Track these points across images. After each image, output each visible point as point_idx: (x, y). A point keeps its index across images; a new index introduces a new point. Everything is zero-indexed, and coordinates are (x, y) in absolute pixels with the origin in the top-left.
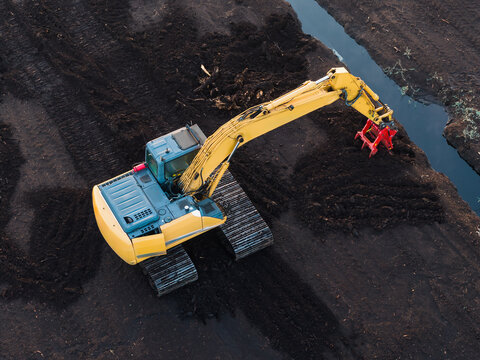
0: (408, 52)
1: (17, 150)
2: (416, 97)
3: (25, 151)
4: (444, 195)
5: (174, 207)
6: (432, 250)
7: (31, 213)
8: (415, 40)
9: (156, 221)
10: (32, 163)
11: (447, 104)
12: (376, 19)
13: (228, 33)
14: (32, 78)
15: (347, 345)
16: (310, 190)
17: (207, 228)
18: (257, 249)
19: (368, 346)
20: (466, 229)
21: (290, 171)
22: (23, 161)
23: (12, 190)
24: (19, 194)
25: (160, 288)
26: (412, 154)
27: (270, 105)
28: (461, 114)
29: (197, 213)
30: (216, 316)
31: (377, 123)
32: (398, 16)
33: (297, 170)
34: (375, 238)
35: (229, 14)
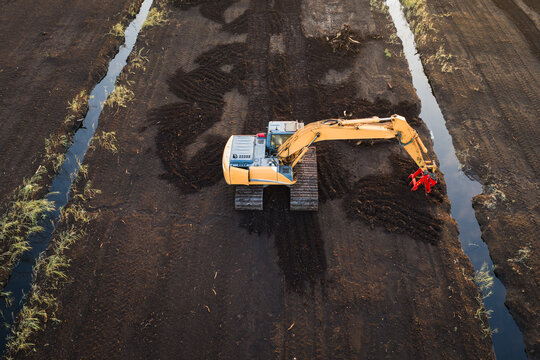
0: (477, 147)
1: (221, 115)
2: (467, 173)
3: (224, 116)
4: (446, 230)
5: (265, 161)
6: (416, 257)
7: (204, 145)
8: (487, 142)
9: (250, 163)
10: (223, 123)
11: (486, 184)
12: (469, 123)
13: (372, 101)
14: (253, 86)
15: (322, 284)
16: (361, 193)
17: (281, 182)
18: (305, 208)
19: (335, 291)
20: (448, 255)
21: (357, 180)
22: (219, 120)
23: (204, 131)
24: (205, 134)
25: (237, 203)
26: (441, 200)
27: (345, 122)
28: (491, 192)
29: (275, 169)
30: (259, 233)
31: (423, 170)
32: (485, 126)
33: (361, 181)
34: (383, 235)
35: (381, 93)
